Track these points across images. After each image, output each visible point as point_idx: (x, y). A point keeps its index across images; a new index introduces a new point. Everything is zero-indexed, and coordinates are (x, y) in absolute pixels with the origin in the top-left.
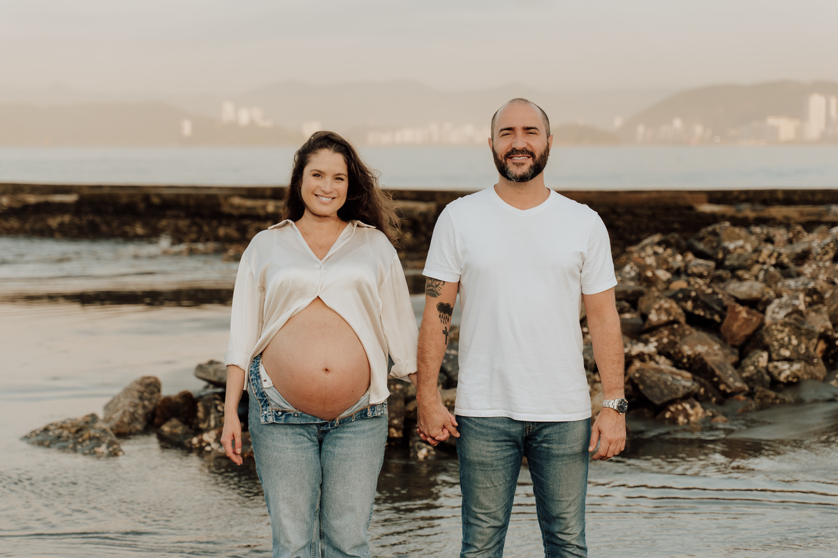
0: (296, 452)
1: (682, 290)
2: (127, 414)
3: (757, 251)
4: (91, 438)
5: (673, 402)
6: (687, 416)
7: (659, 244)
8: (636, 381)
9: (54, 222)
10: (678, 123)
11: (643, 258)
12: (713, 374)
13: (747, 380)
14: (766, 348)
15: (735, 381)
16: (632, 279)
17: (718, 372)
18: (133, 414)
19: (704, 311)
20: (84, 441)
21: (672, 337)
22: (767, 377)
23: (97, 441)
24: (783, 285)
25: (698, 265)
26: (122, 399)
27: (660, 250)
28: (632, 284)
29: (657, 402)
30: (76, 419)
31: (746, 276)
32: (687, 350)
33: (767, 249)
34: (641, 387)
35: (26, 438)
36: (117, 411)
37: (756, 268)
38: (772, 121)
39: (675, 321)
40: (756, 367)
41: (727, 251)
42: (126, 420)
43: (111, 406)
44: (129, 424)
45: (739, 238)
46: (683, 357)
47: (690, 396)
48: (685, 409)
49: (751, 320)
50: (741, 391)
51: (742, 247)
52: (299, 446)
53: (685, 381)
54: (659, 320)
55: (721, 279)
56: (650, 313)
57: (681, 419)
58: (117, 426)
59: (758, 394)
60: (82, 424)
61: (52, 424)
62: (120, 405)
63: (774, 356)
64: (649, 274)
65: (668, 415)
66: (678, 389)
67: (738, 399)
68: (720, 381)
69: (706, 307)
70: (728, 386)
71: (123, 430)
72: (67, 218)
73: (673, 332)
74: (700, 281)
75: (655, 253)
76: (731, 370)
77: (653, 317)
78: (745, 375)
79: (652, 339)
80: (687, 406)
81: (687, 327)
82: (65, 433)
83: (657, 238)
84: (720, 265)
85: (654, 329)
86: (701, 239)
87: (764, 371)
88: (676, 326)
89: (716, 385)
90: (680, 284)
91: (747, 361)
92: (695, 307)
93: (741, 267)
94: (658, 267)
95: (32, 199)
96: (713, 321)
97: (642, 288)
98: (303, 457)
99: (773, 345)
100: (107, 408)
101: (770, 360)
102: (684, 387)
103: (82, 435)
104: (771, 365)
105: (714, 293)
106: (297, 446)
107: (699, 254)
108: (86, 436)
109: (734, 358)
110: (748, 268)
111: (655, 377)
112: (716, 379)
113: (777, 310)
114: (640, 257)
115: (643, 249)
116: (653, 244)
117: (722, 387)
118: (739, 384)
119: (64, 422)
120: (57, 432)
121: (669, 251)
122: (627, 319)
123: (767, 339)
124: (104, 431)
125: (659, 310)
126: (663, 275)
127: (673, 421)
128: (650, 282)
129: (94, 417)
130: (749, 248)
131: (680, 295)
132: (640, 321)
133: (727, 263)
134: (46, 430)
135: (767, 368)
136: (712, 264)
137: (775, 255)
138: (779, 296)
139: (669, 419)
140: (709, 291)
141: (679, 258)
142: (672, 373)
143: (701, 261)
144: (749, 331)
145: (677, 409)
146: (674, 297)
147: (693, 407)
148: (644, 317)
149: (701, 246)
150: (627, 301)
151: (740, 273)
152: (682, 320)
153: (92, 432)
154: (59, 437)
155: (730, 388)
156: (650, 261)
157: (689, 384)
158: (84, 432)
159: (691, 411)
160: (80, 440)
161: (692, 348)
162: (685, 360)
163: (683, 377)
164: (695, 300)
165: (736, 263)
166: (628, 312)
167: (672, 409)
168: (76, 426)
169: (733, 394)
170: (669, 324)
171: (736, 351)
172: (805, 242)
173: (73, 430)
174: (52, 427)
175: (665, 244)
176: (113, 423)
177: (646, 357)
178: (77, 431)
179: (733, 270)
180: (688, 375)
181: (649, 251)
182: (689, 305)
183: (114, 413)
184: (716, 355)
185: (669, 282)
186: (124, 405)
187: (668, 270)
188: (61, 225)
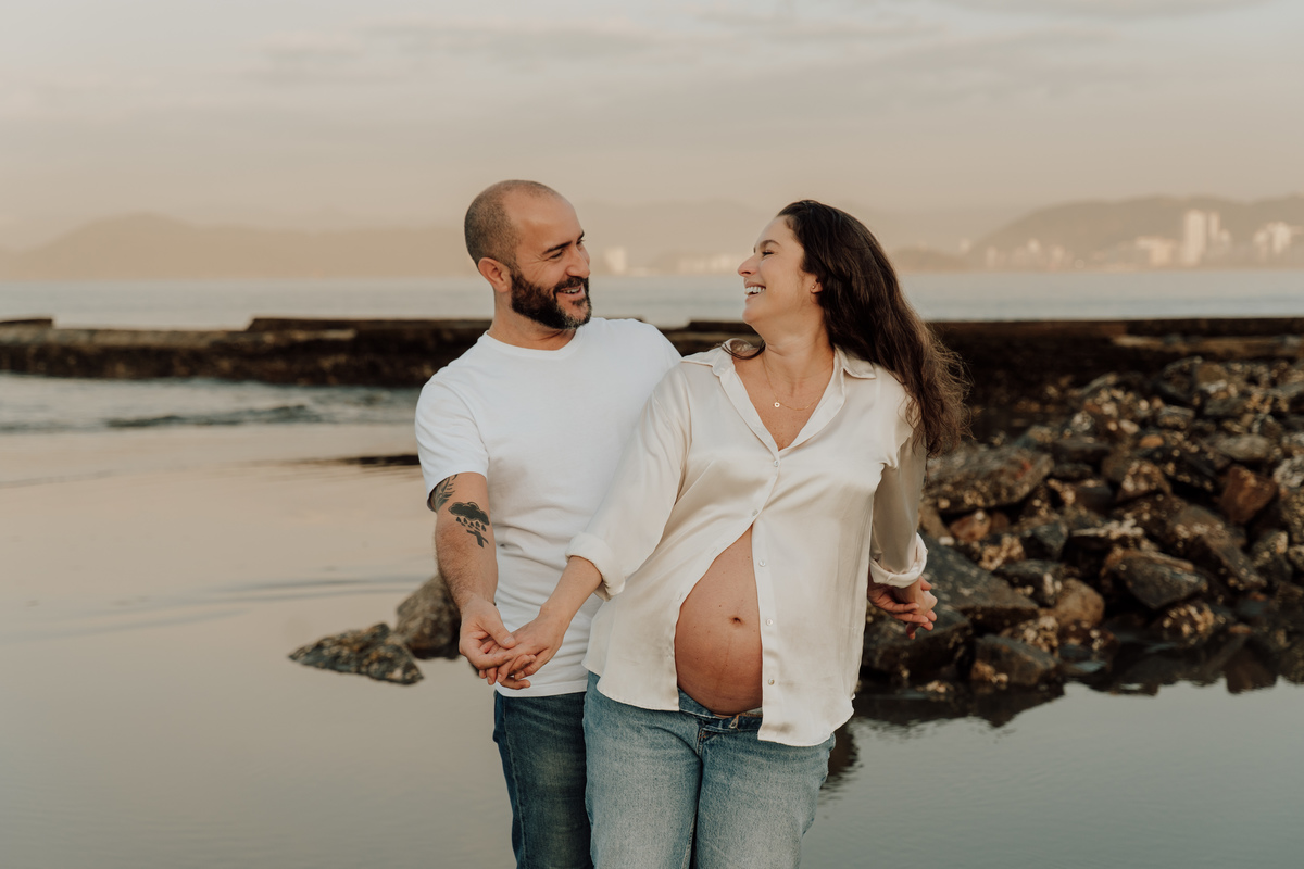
0: (654, 764)
1: (1159, 449)
2: (428, 623)
3: (1245, 395)
4: (381, 660)
5: (1174, 605)
6: (1194, 624)
7: (1117, 386)
8: (1122, 576)
9: (327, 363)
10: (1034, 246)
11: (1100, 406)
12: (1218, 563)
13: (1261, 571)
14: (1285, 527)
15: (1249, 573)
16: (1087, 433)
17: (1226, 561)
18: (435, 623)
19: (1190, 475)
20: (371, 663)
21: (1155, 513)
22: (1288, 568)
23: (389, 663)
24: (1291, 440)
25: (1172, 414)
26: (421, 601)
27: (1119, 394)
28: (1090, 440)
29: (1154, 605)
30: (359, 632)
31: (1237, 428)
32: (1182, 531)
33: (1257, 393)
34: (1130, 584)
35: (293, 657)
36: (414, 618)
37: (1248, 418)
38: (1143, 243)
39: (1159, 491)
40: (1272, 554)
41: (1205, 396)
42: (427, 631)
43: (406, 610)
44: (432, 636)
45: (1219, 377)
46: (1177, 540)
47: (1194, 597)
48: (1189, 615)
49: (1262, 489)
50: (1257, 586)
51: (1226, 390)
52: (661, 752)
53: (1186, 575)
54: (1137, 489)
55: (1202, 433)
56: (1123, 480)
57: (1186, 629)
58: (416, 640)
59: (1280, 591)
60: (368, 639)
61: (327, 639)
62: (418, 610)
63: (1296, 538)
64: (1112, 426)
65: (1167, 623)
66: (1180, 587)
67: (1255, 599)
68: (1230, 574)
69: (1193, 470)
70: (1240, 580)
71: (424, 645)
72: (342, 359)
73: (1156, 506)
74: (1179, 436)
75: (1114, 399)
76: (1242, 559)
77: (1128, 485)
78: (1258, 563)
79: (1129, 515)
80: (1193, 611)
81: (1175, 499)
82: (345, 652)
83: (1111, 379)
84: (1200, 413)
85: (1130, 502)
86: (1168, 379)
87: (1282, 559)
88: (1160, 498)
89: (1223, 579)
90: (1153, 441)
91: (1260, 545)
92: (1178, 470)
93: (1227, 417)
94: (1121, 416)
95: (301, 336)
96: (1202, 489)
97: (1104, 445)
98: (666, 773)
99: (1294, 524)
100: (400, 610)
101: (1291, 543)
102: (1189, 584)
103: (368, 656)
104: (1292, 551)
105: (1202, 452)
106: (656, 753)
107: (1170, 400)
108: (374, 656)
109: (1241, 541)
110: (1237, 418)
111: (1148, 571)
112: (1223, 571)
113: (1288, 474)
114: (1095, 404)
115: (1096, 392)
116: (1109, 387)
117: (1232, 582)
118: (1254, 578)
119: (343, 636)
120: (335, 650)
121: (1131, 396)
122: (1090, 488)
123: (1286, 515)
124: (398, 649)
125: (1136, 476)
126: (1129, 427)
127: (1176, 630)
128: (1115, 437)
129: (383, 629)
130: (1233, 391)
131: (1158, 456)
132: (1107, 491)
133: (1209, 411)
134: (319, 646)
135: (1286, 555)
136: (1190, 413)
137: (1270, 400)
138: (1288, 455)
139: (1170, 628)
140: (1194, 449)
141: (1144, 405)
142: (1167, 564)
143: (1175, 409)
144: (1259, 504)
145: (1180, 615)
146: (1149, 457)
147: (1200, 611)
148: (1115, 485)
149: (1170, 389)
150: (1087, 462)
151: (1228, 424)
152: (1167, 488)
153: (382, 651)
154: (337, 657)
155: (1243, 583)
156: (1109, 409)
157: (1193, 579)
158: (369, 651)
159: (1198, 618)
160: (366, 662)
161: (1188, 528)
162: (1180, 545)
163: (1185, 570)
164: (1178, 462)
165: (1221, 411)
166: (1091, 478)
167: (1173, 614)
168: (360, 642)
169: (1246, 593)
170: (1149, 495)
171: (1242, 531)
172: (1296, 384)
173: (356, 647)
174: (328, 643)
175: (1124, 386)
176: (409, 636)
177: (1130, 542)
178: (361, 650)
179: (1218, 420)
180: (1188, 566)
181: (1105, 395)
182: (1170, 468)
183: (410, 620)
184: (1222, 537)
185: (1138, 437)
186: (423, 611)
187: (1134, 420)
188: (336, 367)
